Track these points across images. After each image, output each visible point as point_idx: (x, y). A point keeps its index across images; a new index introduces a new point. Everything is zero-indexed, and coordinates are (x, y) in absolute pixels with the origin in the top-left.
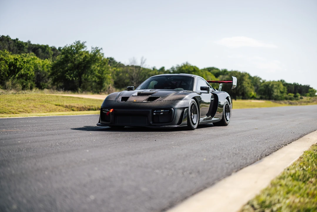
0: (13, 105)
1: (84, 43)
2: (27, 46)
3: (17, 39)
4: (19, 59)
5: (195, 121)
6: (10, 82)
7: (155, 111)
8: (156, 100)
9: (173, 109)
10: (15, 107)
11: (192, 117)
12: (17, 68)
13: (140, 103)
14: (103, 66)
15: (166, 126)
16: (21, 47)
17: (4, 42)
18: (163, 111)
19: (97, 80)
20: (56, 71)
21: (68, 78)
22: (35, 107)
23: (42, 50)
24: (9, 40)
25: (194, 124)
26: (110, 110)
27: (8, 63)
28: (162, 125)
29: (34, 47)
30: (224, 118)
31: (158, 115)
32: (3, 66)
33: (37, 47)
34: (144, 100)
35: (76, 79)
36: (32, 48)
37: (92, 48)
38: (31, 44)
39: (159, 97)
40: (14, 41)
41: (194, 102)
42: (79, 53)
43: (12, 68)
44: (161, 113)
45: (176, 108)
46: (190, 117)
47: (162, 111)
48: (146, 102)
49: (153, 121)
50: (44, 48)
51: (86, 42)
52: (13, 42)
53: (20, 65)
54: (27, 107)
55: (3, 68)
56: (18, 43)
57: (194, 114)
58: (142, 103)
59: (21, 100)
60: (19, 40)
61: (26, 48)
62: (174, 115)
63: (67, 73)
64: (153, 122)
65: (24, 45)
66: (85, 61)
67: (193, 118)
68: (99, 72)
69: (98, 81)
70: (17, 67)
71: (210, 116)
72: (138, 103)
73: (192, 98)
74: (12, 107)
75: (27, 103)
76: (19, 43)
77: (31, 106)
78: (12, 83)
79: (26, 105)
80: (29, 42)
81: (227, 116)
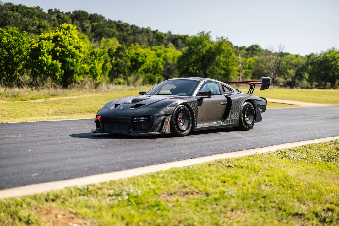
1: (209, 33)
2: (166, 38)
3: (157, 31)
4: (140, 54)
7: (135, 119)
8: (140, 108)
9: (151, 116)
12: (139, 63)
14: (229, 57)
16: (160, 39)
17: (143, 34)
18: (143, 118)
19: (223, 72)
21: (191, 71)
23: (182, 41)
24: (149, 32)
27: (130, 58)
29: (174, 37)
30: (242, 123)
31: (138, 123)
33: (177, 37)
35: (199, 71)
36: (172, 38)
37: (217, 38)
38: (171, 35)
39: (144, 105)
40: (154, 32)
41: (184, 108)
42: (203, 44)
43: (134, 63)
44: (141, 121)
45: (155, 115)
47: (141, 118)
50: (184, 38)
51: (210, 32)
52: (152, 33)
53: (142, 59)
56: (157, 35)
58: (126, 111)
60: (158, 32)
61: (166, 39)
62: (153, 122)
63: (191, 66)
64: (134, 130)
65: (164, 36)
66: (210, 53)
67: (183, 125)
68: (224, 63)
69: (224, 74)
76: (159, 34)
80: (170, 32)
81: (249, 120)
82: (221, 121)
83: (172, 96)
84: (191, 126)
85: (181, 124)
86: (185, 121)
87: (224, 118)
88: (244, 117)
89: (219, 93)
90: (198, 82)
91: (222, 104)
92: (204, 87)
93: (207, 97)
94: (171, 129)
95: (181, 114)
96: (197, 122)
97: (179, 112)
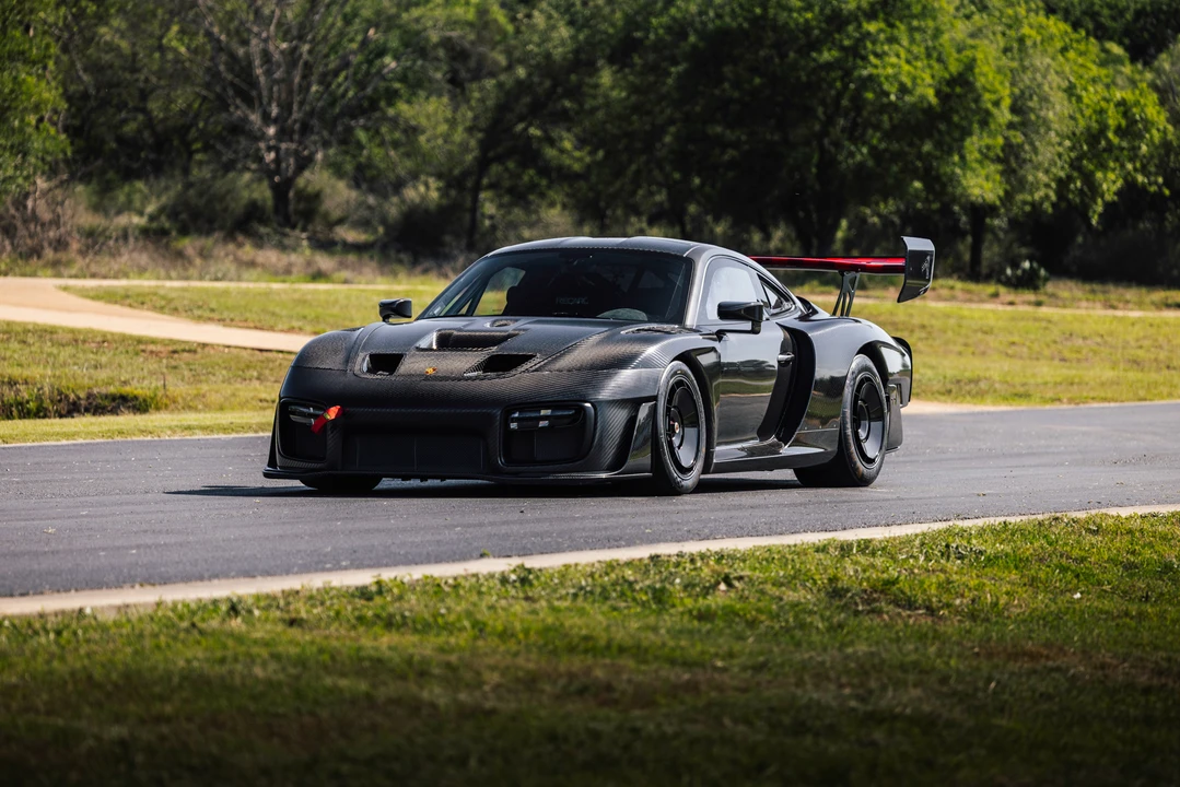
5: (686, 456)
7: (517, 415)
8: (520, 369)
9: (588, 405)
11: (676, 440)
13: (454, 379)
15: (563, 476)
18: (548, 412)
25: (685, 471)
26: (326, 410)
28: (549, 473)
30: (848, 448)
31: (529, 431)
34: (467, 366)
39: (531, 357)
41: (684, 374)
44: (543, 424)
45: (601, 402)
46: (663, 438)
47: (543, 412)
48: (477, 378)
49: (507, 455)
57: (683, 425)
58: (462, 383)
62: (595, 429)
64: (509, 461)
67: (681, 445)
71: (773, 439)
72: (443, 383)
73: (676, 358)
81: (867, 438)
82: (773, 437)
84: (704, 450)
85: (676, 442)
86: (685, 429)
91: (779, 363)
93: (749, 328)
94: (652, 458)
95: (675, 398)
97: (674, 389)
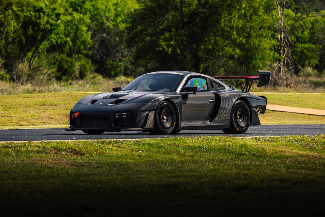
0: (11, 115)
4: (45, 10)
6: (25, 65)
7: (117, 114)
8: (121, 103)
9: (135, 112)
10: (14, 118)
12: (42, 30)
13: (105, 106)
18: (126, 113)
19: (238, 52)
20: (141, 32)
22: (51, 118)
26: (75, 113)
27: (22, 20)
31: (120, 118)
32: (12, 22)
39: (126, 100)
44: (124, 116)
45: (139, 111)
53: (48, 22)
54: (36, 118)
55: (12, 28)
59: (29, 106)
62: (136, 117)
67: (167, 122)
70: (42, 27)
74: (9, 119)
75: (39, 111)
77: (43, 117)
78: (30, 66)
79: (36, 114)
81: (242, 121)
82: (208, 121)
83: (154, 92)
84: (175, 123)
85: (165, 121)
86: (169, 117)
87: (212, 117)
88: (236, 118)
89: (207, 90)
90: (183, 77)
91: (209, 102)
92: (189, 82)
93: (192, 93)
94: (154, 125)
95: (164, 110)
96: (181, 121)
97: (163, 108)
